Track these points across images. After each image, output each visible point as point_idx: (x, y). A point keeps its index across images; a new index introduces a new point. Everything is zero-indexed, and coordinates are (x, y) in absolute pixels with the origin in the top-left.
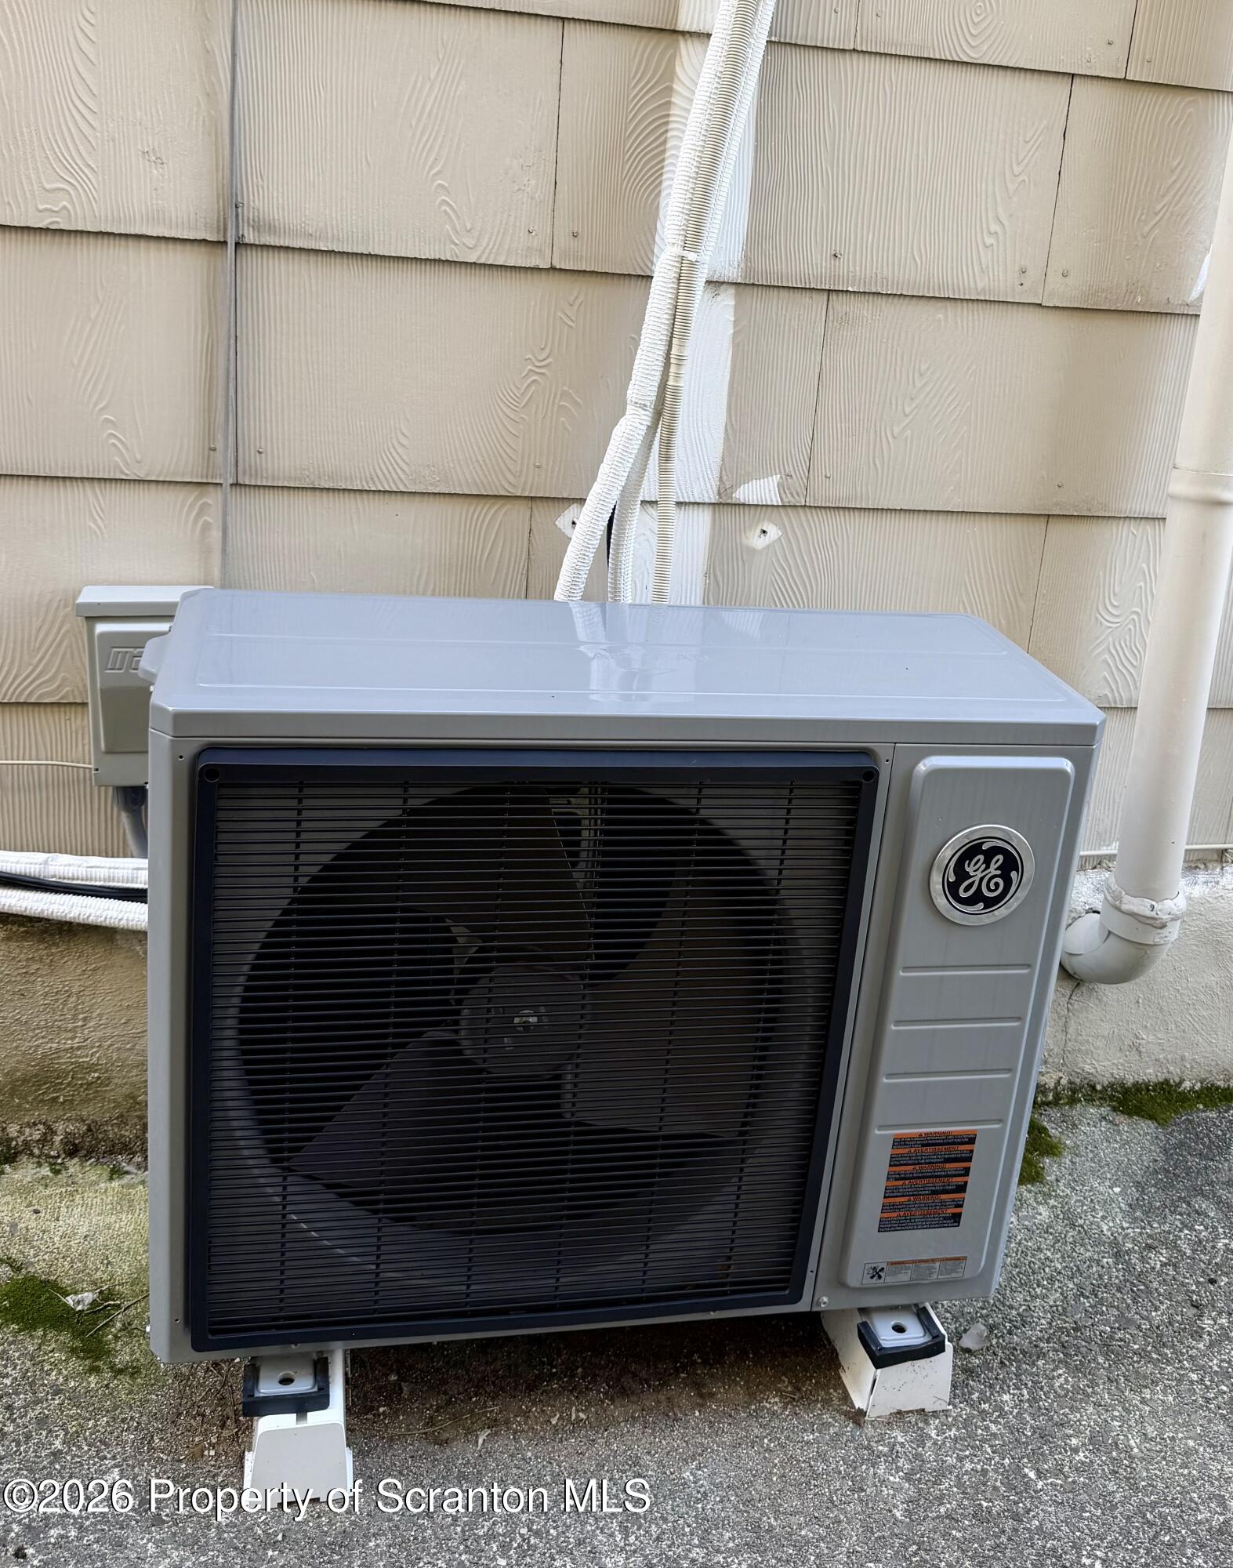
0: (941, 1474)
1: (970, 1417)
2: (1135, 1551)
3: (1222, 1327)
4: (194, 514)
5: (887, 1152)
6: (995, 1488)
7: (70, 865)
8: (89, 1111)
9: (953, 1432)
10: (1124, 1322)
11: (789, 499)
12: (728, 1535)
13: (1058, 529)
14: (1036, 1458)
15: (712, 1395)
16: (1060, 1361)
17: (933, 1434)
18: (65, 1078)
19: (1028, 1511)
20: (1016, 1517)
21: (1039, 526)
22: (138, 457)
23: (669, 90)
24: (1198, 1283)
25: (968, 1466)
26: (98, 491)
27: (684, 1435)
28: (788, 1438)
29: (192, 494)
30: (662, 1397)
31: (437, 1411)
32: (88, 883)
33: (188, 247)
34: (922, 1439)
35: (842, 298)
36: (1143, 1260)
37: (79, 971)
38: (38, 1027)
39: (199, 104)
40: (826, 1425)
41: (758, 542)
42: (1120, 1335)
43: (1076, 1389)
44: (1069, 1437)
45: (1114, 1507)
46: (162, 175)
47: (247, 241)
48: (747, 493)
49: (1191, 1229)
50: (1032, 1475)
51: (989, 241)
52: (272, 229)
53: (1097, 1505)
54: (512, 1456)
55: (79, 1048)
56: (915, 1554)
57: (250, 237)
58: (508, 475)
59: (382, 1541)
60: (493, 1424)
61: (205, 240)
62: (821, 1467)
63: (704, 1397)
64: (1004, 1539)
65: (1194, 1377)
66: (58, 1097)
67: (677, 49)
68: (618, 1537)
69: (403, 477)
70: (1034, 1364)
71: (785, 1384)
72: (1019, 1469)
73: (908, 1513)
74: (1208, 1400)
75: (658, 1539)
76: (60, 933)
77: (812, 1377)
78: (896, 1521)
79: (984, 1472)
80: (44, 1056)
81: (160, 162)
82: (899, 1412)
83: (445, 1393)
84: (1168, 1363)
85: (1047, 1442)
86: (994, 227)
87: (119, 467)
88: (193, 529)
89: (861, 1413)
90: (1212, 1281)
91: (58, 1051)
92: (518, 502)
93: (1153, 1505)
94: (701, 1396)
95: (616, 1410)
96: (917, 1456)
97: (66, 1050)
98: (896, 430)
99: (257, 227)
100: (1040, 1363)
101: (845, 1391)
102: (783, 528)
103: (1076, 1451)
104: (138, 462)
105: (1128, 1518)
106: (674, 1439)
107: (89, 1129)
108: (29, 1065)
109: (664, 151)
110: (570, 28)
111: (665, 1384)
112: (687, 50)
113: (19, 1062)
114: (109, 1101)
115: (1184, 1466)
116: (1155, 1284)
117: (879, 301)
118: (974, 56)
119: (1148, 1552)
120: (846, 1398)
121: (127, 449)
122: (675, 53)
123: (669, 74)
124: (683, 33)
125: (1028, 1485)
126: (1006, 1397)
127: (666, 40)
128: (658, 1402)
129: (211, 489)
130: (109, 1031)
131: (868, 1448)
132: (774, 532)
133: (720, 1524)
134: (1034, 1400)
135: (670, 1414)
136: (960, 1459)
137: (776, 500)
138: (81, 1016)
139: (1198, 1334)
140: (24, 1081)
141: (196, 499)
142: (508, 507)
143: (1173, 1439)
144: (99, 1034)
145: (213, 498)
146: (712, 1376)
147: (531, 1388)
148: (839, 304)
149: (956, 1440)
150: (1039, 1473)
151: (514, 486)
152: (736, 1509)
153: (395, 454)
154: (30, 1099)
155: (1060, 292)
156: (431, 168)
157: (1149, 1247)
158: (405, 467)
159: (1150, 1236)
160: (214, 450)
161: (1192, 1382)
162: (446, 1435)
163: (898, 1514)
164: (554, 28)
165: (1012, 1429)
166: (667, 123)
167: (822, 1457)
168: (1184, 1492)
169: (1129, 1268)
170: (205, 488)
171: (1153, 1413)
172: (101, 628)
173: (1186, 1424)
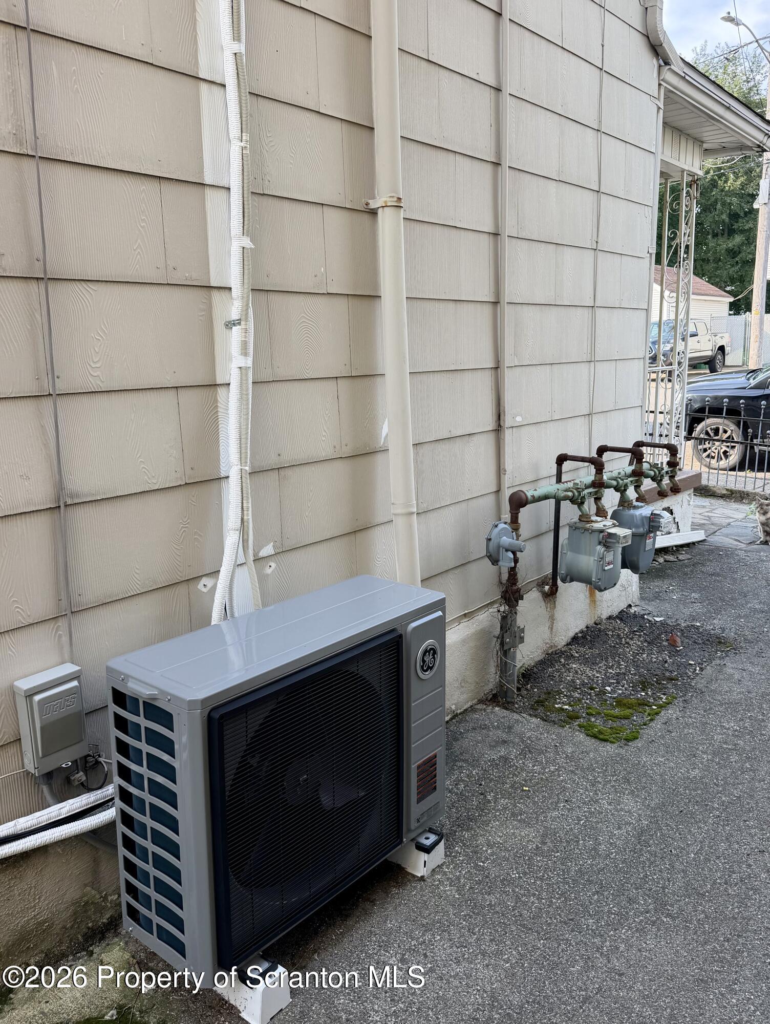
0: (458, 878)
1: (452, 860)
2: (522, 866)
3: (493, 796)
4: (54, 632)
5: (416, 772)
6: (475, 873)
7: (28, 821)
8: (44, 947)
9: (451, 866)
10: (468, 810)
11: (278, 551)
12: (417, 932)
13: (359, 535)
14: (479, 859)
15: (375, 899)
16: (461, 830)
17: (447, 870)
18: (33, 932)
19: (489, 873)
20: (487, 877)
21: (352, 537)
22: (29, 613)
23: (217, 406)
24: (477, 787)
25: (464, 872)
26: (11, 635)
27: (377, 916)
28: (408, 897)
29: (51, 625)
30: (360, 910)
31: (292, 960)
32: (39, 826)
33: (42, 513)
34: (445, 874)
35: (283, 469)
36: (458, 789)
37: (34, 874)
38: (18, 913)
39: (42, 450)
40: (415, 888)
41: (269, 571)
42: (470, 814)
43: (473, 835)
44: (482, 848)
45: (508, 859)
46: (30, 484)
47: (68, 504)
48: (264, 553)
49: (463, 773)
50: (481, 864)
51: (324, 439)
52: (77, 496)
53: (504, 861)
54: (331, 956)
55: (38, 914)
56: (471, 903)
57: (69, 502)
58: (179, 573)
59: (315, 1005)
60: (315, 951)
61: (51, 508)
62: (425, 898)
63: (373, 902)
64: (489, 884)
65: (498, 814)
66: (30, 945)
67: (217, 391)
68: (387, 954)
69: (138, 587)
70: (456, 835)
71: (393, 884)
72: (477, 865)
73: (459, 894)
74: (506, 818)
75: (399, 947)
76: (23, 860)
77: (398, 877)
78: (458, 899)
79: (469, 871)
80: (22, 927)
81: (28, 478)
82: (433, 870)
83: (289, 954)
84: (489, 814)
85: (478, 853)
86: (324, 434)
87: (21, 621)
88: (55, 638)
89: (422, 877)
90: (481, 785)
91: (29, 920)
92: (183, 583)
93: (517, 852)
94: (372, 902)
95: (350, 923)
96: (448, 879)
97: (32, 919)
98: (307, 514)
99: (72, 497)
100: (457, 834)
101: (411, 874)
102: (276, 563)
103: (487, 851)
104: (29, 616)
105: (514, 859)
106: (375, 919)
107: (46, 955)
108: (15, 935)
109: (218, 430)
110: (179, 390)
111: (357, 906)
112: (221, 391)
113: (10, 936)
114: (54, 936)
115: (515, 838)
116: (467, 794)
117: (295, 468)
118: (309, 376)
119: (526, 864)
120: (414, 876)
121: (23, 611)
122: (216, 394)
123: (216, 401)
124: (218, 385)
125: (483, 867)
126: (456, 848)
127: (212, 389)
128: (360, 912)
129: (60, 618)
130: (51, 898)
131: (433, 885)
132: (273, 565)
133: (412, 931)
134: (464, 844)
135: (367, 913)
136: (460, 872)
137: (273, 553)
138: (37, 897)
139: (489, 802)
140: (13, 945)
141: (55, 625)
142: (179, 587)
143: (507, 833)
144: (46, 902)
145: (63, 623)
146: (369, 894)
147: (316, 933)
148: (282, 472)
149: (454, 868)
150: (483, 862)
151: (181, 577)
152: (413, 925)
153: (134, 578)
154: (16, 954)
155: (347, 451)
156: (137, 455)
157: (456, 784)
158: (138, 582)
159: (454, 781)
160: (61, 600)
161: (499, 815)
162: (303, 964)
163: (457, 896)
164: (173, 392)
165: (466, 856)
166: (218, 419)
167: (422, 896)
168: (521, 844)
169: (457, 794)
170: (57, 619)
171: (496, 829)
172: (37, 698)
173: (507, 827)
